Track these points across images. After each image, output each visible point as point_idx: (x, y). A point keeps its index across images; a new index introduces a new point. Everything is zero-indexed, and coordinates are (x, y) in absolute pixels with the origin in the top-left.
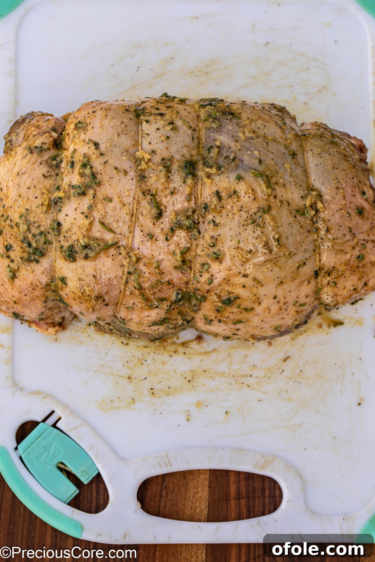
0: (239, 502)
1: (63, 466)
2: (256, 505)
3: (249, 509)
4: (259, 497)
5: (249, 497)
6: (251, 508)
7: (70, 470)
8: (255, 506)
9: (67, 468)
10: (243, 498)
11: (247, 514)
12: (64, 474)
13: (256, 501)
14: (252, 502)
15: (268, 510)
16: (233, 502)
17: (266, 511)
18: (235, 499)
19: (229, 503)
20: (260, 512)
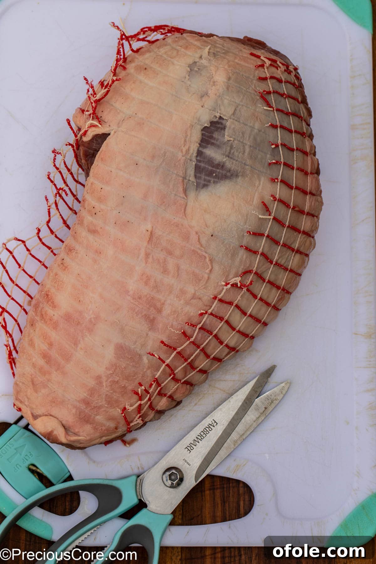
0: (214, 493)
1: (34, 468)
2: (231, 495)
3: (224, 499)
4: (233, 487)
5: (224, 488)
6: (225, 499)
7: (41, 472)
8: (229, 496)
9: (38, 470)
10: (217, 488)
11: (221, 504)
12: (35, 476)
13: (231, 491)
14: (227, 492)
15: (243, 507)
16: (207, 492)
17: (241, 507)
18: (210, 490)
19: (203, 493)
20: (234, 509)
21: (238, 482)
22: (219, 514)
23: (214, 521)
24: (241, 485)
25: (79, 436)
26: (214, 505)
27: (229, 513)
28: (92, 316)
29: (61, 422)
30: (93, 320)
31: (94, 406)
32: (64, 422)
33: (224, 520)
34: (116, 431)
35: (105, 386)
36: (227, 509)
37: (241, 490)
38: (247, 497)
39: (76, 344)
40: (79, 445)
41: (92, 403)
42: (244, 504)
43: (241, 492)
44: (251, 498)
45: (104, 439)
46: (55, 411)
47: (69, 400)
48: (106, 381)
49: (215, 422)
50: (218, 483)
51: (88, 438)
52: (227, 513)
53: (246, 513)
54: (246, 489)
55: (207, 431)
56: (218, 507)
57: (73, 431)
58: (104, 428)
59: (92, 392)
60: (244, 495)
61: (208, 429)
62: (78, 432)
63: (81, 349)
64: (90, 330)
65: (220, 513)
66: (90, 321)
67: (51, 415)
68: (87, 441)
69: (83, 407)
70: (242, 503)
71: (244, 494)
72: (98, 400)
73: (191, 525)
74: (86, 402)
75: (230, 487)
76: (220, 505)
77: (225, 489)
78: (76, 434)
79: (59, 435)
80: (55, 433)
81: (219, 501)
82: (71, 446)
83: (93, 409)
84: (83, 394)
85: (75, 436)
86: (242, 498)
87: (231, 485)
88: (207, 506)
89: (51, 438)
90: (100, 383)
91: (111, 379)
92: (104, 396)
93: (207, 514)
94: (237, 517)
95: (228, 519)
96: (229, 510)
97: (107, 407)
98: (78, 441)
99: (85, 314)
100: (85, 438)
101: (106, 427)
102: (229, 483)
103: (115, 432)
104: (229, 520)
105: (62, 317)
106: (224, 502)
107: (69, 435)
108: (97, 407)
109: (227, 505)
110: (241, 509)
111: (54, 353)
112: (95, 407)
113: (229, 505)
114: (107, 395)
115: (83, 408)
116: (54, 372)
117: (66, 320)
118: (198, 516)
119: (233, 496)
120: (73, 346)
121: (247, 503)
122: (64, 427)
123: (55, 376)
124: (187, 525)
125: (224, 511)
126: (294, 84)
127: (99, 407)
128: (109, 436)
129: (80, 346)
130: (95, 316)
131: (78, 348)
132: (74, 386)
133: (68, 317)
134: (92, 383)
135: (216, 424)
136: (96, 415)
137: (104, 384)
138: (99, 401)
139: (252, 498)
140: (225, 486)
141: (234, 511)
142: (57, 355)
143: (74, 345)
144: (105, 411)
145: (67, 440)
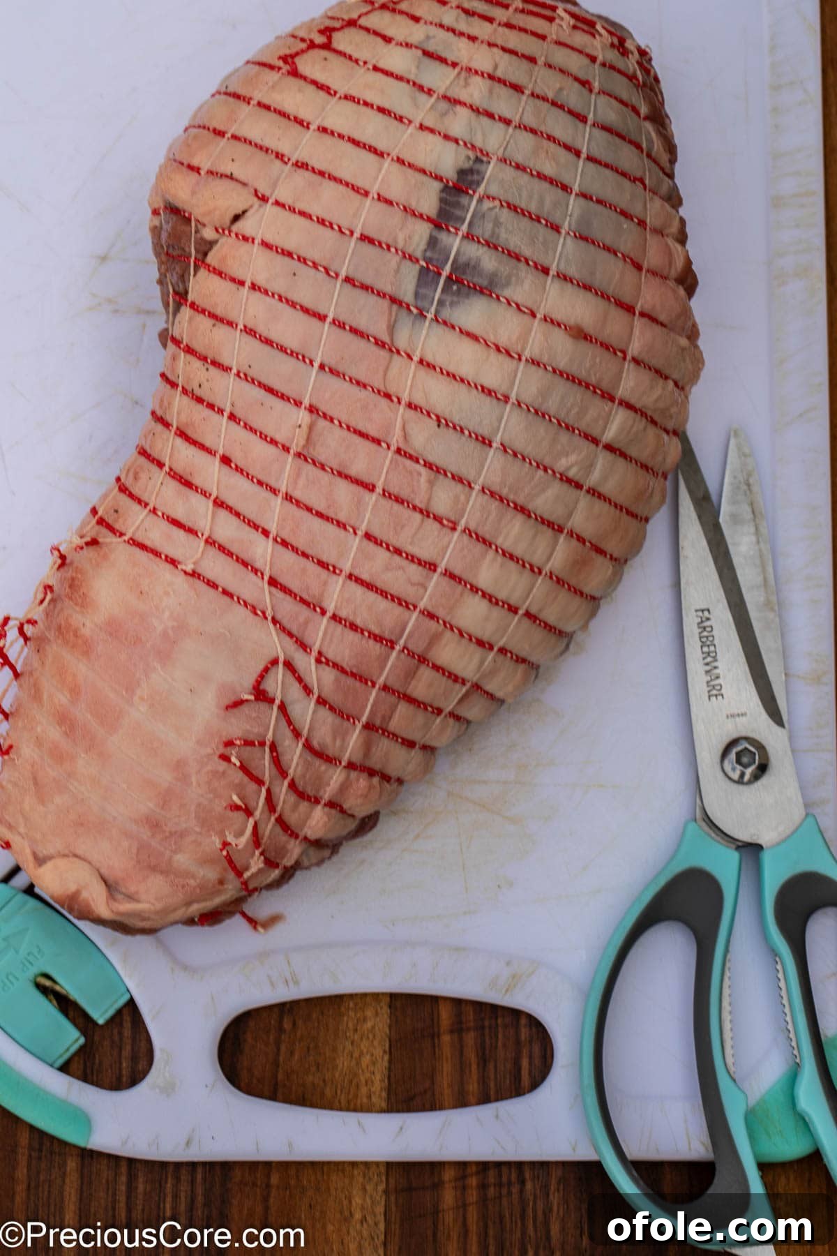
0: (461, 1039)
1: (47, 983)
2: (500, 1044)
3: (484, 1053)
4: (506, 1026)
5: (483, 1028)
6: (487, 1052)
7: (63, 991)
8: (496, 1047)
9: (58, 988)
10: (468, 1029)
12: (50, 1001)
13: (500, 1036)
14: (491, 1038)
15: (527, 1072)
16: (446, 1038)
17: (523, 1072)
18: (452, 1032)
19: (436, 1041)
20: (508, 1076)
21: (516, 1013)
22: (473, 1087)
23: (462, 1102)
24: (523, 1021)
25: (138, 901)
26: (462, 1067)
27: (496, 1085)
28: (170, 624)
29: (98, 870)
30: (170, 632)
31: (170, 832)
32: (103, 871)
33: (485, 1099)
34: (221, 887)
35: (194, 784)
36: (492, 1076)
37: (524, 1033)
38: (536, 1049)
39: (131, 689)
40: (141, 924)
41: (166, 825)
42: (530, 1064)
43: (523, 1037)
44: (545, 1050)
45: (196, 909)
46: (84, 846)
47: (115, 818)
48: (198, 772)
49: (703, 611)
50: (470, 1015)
51: (159, 906)
52: (492, 1085)
53: (535, 1084)
54: (534, 1029)
55: (707, 637)
56: (470, 1071)
57: (124, 890)
58: (192, 882)
59: (166, 798)
60: (531, 1045)
61: (705, 634)
62: (137, 893)
63: (142, 699)
64: (165, 656)
65: (476, 1085)
66: (165, 634)
67: (76, 856)
68: (157, 913)
69: (145, 834)
70: (525, 1063)
71: (531, 1042)
72: (179, 816)
73: (409, 1110)
74: (154, 824)
75: (497, 1025)
76: (474, 1067)
77: (487, 1031)
78: (131, 898)
79: (93, 900)
80: (85, 895)
81: (471, 1055)
82: (121, 927)
83: (166, 838)
84: (146, 804)
85: (129, 903)
86: (525, 1052)
87: (500, 1021)
88: (445, 1069)
89: (76, 907)
90: (184, 779)
91: (209, 768)
92: (193, 808)
93: (446, 1086)
94: (513, 1094)
95: (493, 1097)
96: (496, 1078)
97: (200, 833)
98: (139, 915)
99: (154, 620)
100: (152, 908)
101: (198, 881)
102: (496, 1018)
103: (218, 892)
104: (497, 1100)
105: (101, 628)
106: (483, 1061)
107: (115, 900)
108: (176, 832)
109: (491, 1066)
110: (523, 1078)
111: (81, 713)
112: (171, 834)
113: (496, 1067)
114: (199, 805)
115: (145, 837)
116: (83, 755)
117: (111, 634)
118: (425, 1091)
119: (504, 1045)
120: (124, 693)
121: (537, 1061)
122: (105, 882)
123: (84, 764)
124: (398, 1111)
125: (483, 1080)
126: (632, 78)
127: (183, 834)
128: (205, 900)
129: (138, 692)
130: (175, 624)
131: (136, 699)
132: (124, 786)
133: (113, 628)
134: (165, 777)
135: (706, 613)
136: (175, 852)
137: (194, 779)
138: (183, 819)
139: (549, 1052)
140: (487, 1023)
141: (508, 1082)
142: (89, 716)
143: (126, 692)
144: (195, 841)
145: (113, 912)
